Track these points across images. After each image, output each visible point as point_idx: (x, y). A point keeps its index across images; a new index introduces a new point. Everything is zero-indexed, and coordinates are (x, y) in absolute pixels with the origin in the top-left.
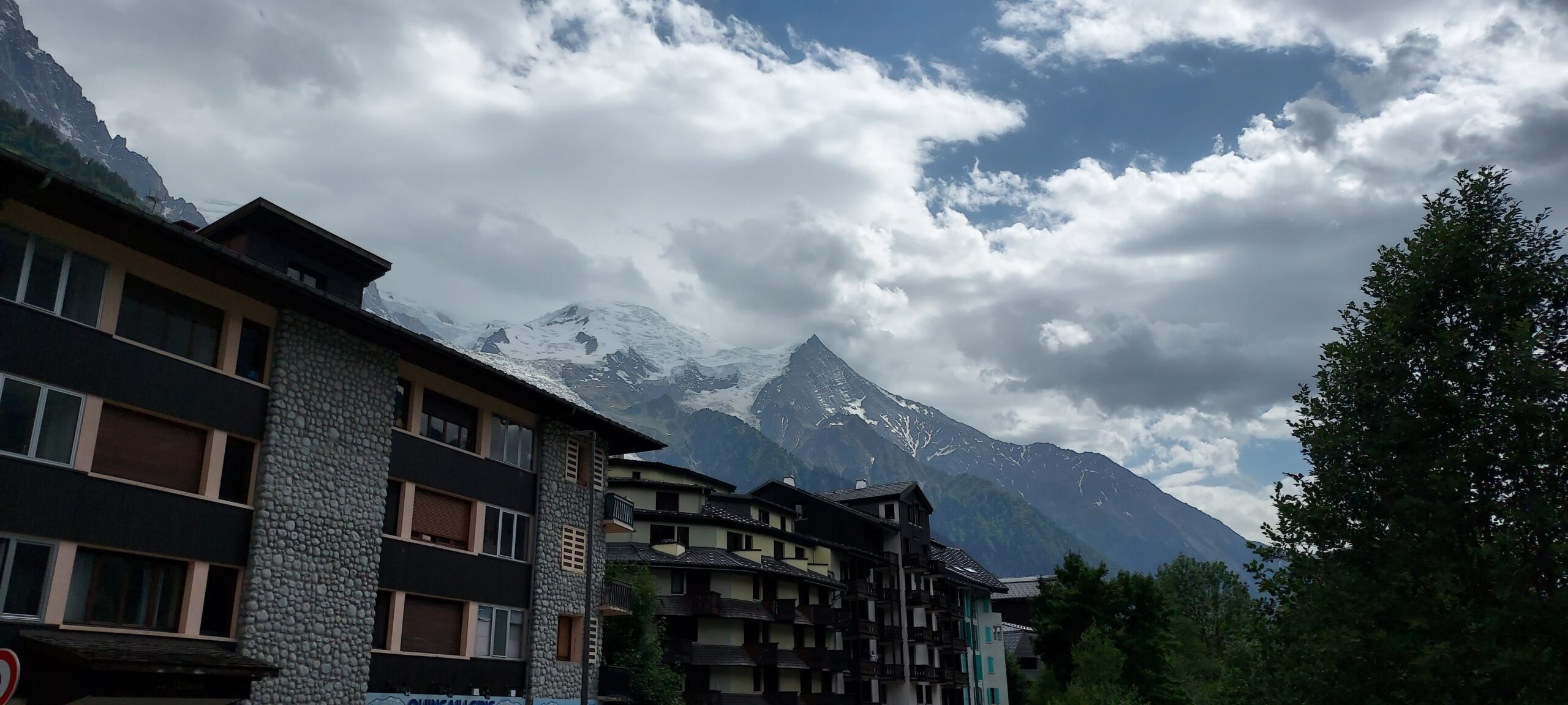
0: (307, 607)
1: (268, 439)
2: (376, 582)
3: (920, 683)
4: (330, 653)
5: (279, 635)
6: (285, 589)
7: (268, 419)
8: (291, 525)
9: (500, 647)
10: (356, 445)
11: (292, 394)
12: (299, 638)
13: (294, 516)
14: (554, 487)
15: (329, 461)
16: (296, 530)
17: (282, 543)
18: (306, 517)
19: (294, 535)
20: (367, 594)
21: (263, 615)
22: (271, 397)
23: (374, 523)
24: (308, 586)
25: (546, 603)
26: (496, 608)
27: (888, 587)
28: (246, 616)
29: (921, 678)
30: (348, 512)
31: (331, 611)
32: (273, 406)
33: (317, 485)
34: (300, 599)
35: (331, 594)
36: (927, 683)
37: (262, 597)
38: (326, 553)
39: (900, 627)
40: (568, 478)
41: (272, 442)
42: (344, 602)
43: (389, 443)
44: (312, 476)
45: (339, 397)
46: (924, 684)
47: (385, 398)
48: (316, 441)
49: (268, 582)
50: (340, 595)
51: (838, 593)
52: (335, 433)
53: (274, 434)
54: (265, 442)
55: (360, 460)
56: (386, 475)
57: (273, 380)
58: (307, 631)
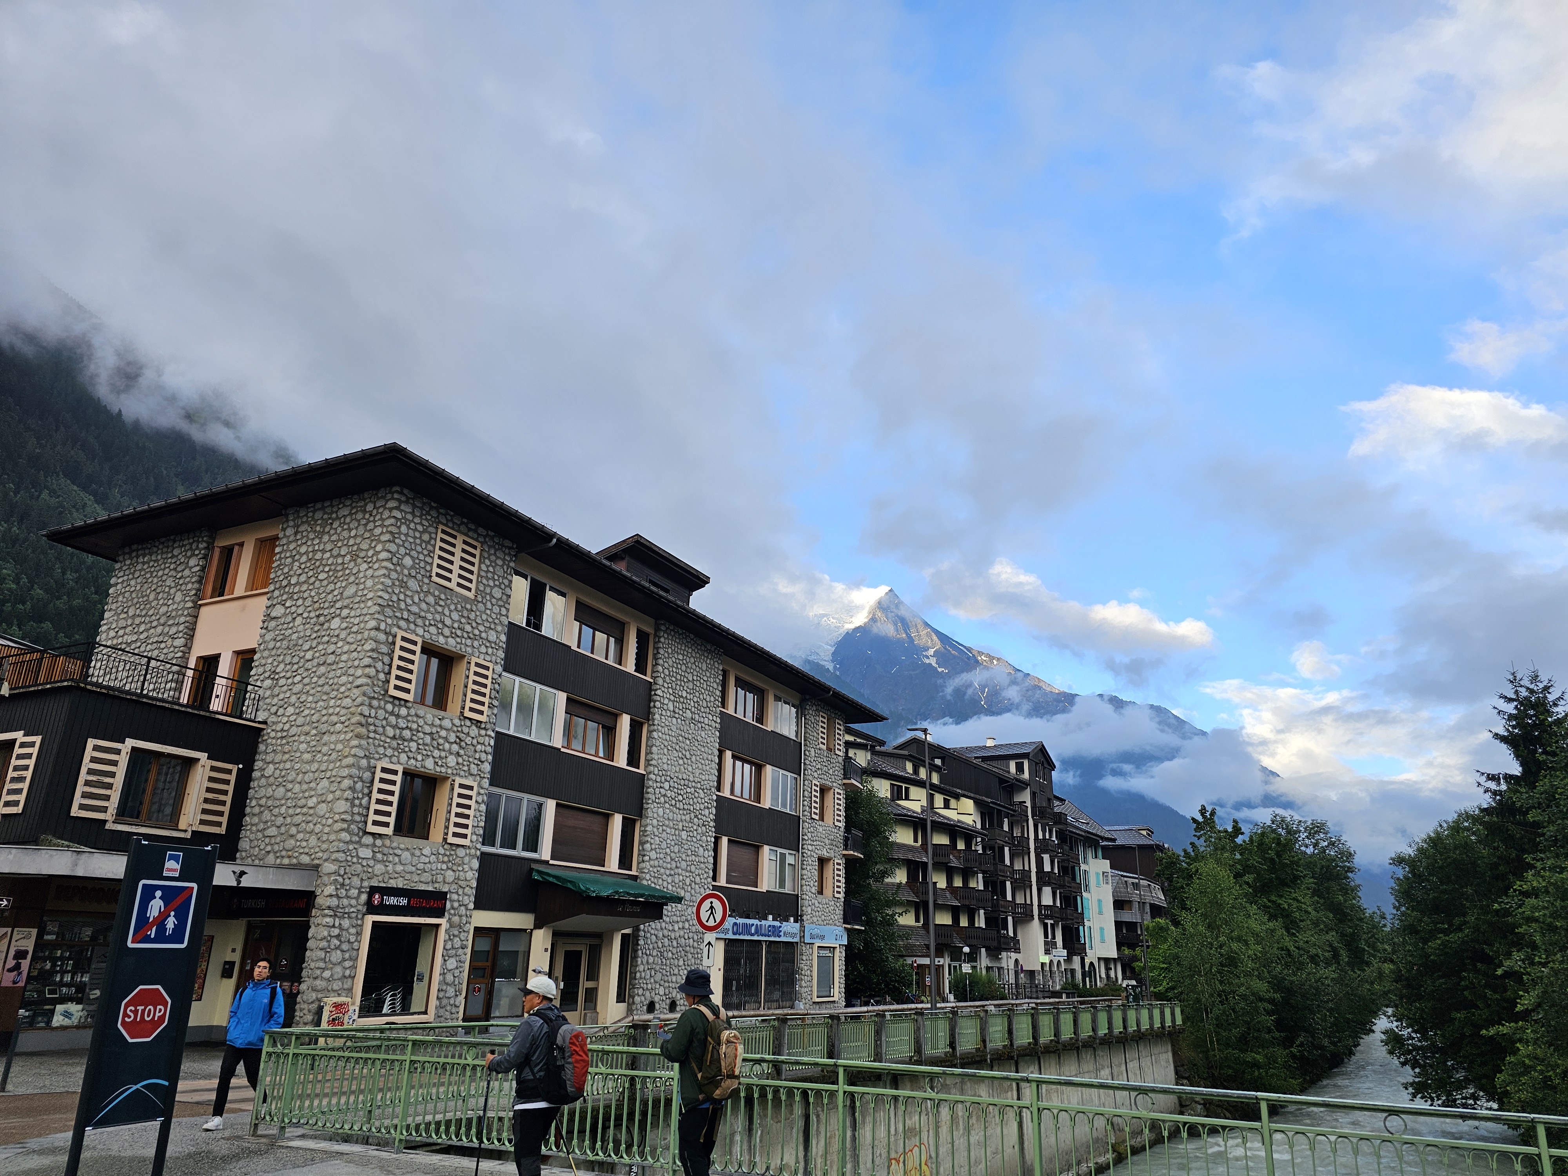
0: (676, 849)
1: (653, 720)
2: (713, 829)
3: (1046, 921)
4: (690, 885)
5: (662, 870)
6: (664, 835)
7: (652, 704)
8: (666, 786)
9: (782, 884)
10: (700, 722)
11: (666, 685)
12: (672, 872)
13: (668, 778)
14: (813, 753)
15: (687, 736)
16: (669, 789)
17: (662, 799)
18: (675, 779)
19: (669, 794)
20: (709, 838)
21: (653, 855)
22: (654, 687)
23: (711, 784)
24: (677, 832)
25: (810, 847)
26: (780, 850)
27: (1019, 835)
28: (644, 855)
29: (1047, 917)
30: (697, 775)
31: (689, 852)
32: (655, 694)
33: (680, 755)
34: (673, 843)
35: (689, 838)
36: (1052, 922)
37: (652, 841)
38: (686, 807)
39: (1030, 871)
40: (821, 746)
41: (656, 722)
42: (696, 845)
43: (718, 721)
44: (677, 748)
45: (691, 685)
46: (1049, 922)
47: (715, 686)
48: (679, 720)
49: (655, 830)
50: (695, 840)
51: (979, 839)
52: (688, 714)
53: (657, 716)
54: (651, 722)
55: (703, 734)
56: (717, 745)
57: (655, 675)
58: (677, 867)
